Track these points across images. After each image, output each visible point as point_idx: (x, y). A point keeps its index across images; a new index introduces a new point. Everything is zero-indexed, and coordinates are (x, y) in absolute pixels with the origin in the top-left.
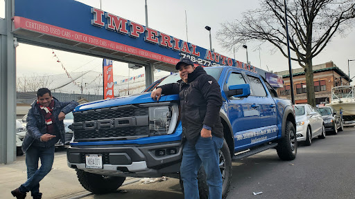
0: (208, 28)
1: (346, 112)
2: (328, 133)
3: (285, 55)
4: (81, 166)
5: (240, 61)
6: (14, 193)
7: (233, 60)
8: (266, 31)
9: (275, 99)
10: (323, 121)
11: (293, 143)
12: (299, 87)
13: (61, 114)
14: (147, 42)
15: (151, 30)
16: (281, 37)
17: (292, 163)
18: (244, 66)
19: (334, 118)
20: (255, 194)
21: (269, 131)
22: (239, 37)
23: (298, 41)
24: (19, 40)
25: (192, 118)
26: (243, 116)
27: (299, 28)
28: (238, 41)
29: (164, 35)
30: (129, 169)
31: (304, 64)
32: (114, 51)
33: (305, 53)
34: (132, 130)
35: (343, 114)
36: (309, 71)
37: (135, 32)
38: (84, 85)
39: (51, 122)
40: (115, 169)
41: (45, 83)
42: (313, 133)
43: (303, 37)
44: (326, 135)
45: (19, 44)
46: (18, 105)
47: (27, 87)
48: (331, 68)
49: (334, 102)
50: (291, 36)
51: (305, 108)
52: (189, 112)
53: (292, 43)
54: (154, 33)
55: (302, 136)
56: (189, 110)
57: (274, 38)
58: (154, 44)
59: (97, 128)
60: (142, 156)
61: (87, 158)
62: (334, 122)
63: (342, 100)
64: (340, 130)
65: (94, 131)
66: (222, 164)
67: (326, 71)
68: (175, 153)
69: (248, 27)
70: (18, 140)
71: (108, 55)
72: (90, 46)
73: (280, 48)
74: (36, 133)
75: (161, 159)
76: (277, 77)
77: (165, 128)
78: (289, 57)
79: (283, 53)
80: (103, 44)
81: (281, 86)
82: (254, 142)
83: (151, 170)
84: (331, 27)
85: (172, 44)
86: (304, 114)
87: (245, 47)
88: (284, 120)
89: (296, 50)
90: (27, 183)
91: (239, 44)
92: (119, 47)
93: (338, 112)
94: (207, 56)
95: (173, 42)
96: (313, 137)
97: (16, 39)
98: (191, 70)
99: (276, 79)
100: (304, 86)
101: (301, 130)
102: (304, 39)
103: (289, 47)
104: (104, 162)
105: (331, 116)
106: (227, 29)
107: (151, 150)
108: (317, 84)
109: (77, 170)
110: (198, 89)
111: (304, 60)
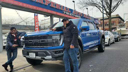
0: (74, 2)
1: (122, 33)
2: (116, 41)
3: (101, 12)
4: (27, 56)
5: (85, 14)
6: (3, 66)
7: (83, 14)
8: (95, 3)
9: (98, 30)
10: (114, 37)
11: (104, 46)
12: (106, 23)
13: (20, 37)
14: (51, 7)
15: (52, 2)
16: (100, 5)
17: (103, 53)
18: (87, 16)
19: (118, 36)
20: (90, 66)
21: (95, 42)
22: (85, 5)
23: (106, 7)
24: (3, 6)
25: (67, 41)
26: (86, 36)
27: (107, 2)
28: (85, 6)
29: (57, 4)
30: (45, 58)
31: (108, 15)
32: (39, 11)
33: (109, 11)
34: (46, 44)
35: (121, 34)
36: (110, 18)
37: (46, 3)
38: (27, 22)
39: (16, 40)
40: (40, 58)
41: (13, 21)
42: (111, 41)
43: (108, 5)
44: (115, 42)
45: (2, 8)
46: (3, 29)
47: (6, 22)
48: (118, 16)
49: (118, 29)
50: (104, 5)
51: (108, 32)
52: (66, 39)
53: (104, 7)
54: (53, 3)
55: (107, 43)
56: (66, 38)
57: (98, 6)
58: (53, 8)
59: (33, 43)
60: (50, 54)
61: (30, 54)
62: (118, 37)
63: (121, 29)
64: (120, 40)
65: (32, 44)
66: (79, 56)
67: (116, 17)
68: (62, 53)
69: (88, 1)
70: (3, 43)
71: (36, 12)
72: (30, 9)
73: (100, 10)
74: (11, 44)
75: (57, 55)
76: (98, 20)
77: (58, 43)
78: (103, 13)
79: (101, 11)
80: (35, 8)
81: (100, 23)
82: (90, 47)
83: (53, 59)
84: (119, 2)
85: (60, 8)
86: (108, 35)
87: (87, 9)
88: (101, 38)
89: (106, 10)
90: (8, 62)
91: (85, 7)
92: (40, 9)
93: (120, 33)
94: (73, 12)
95: (60, 7)
96: (110, 43)
97: (1, 6)
98: (67, 22)
99: (98, 21)
100: (108, 23)
101: (107, 40)
102: (109, 6)
103: (103, 9)
104: (36, 56)
105: (117, 35)
106: (81, 2)
107: (53, 52)
108: (112, 22)
109: (26, 58)
110: (70, 30)
111: (108, 14)
